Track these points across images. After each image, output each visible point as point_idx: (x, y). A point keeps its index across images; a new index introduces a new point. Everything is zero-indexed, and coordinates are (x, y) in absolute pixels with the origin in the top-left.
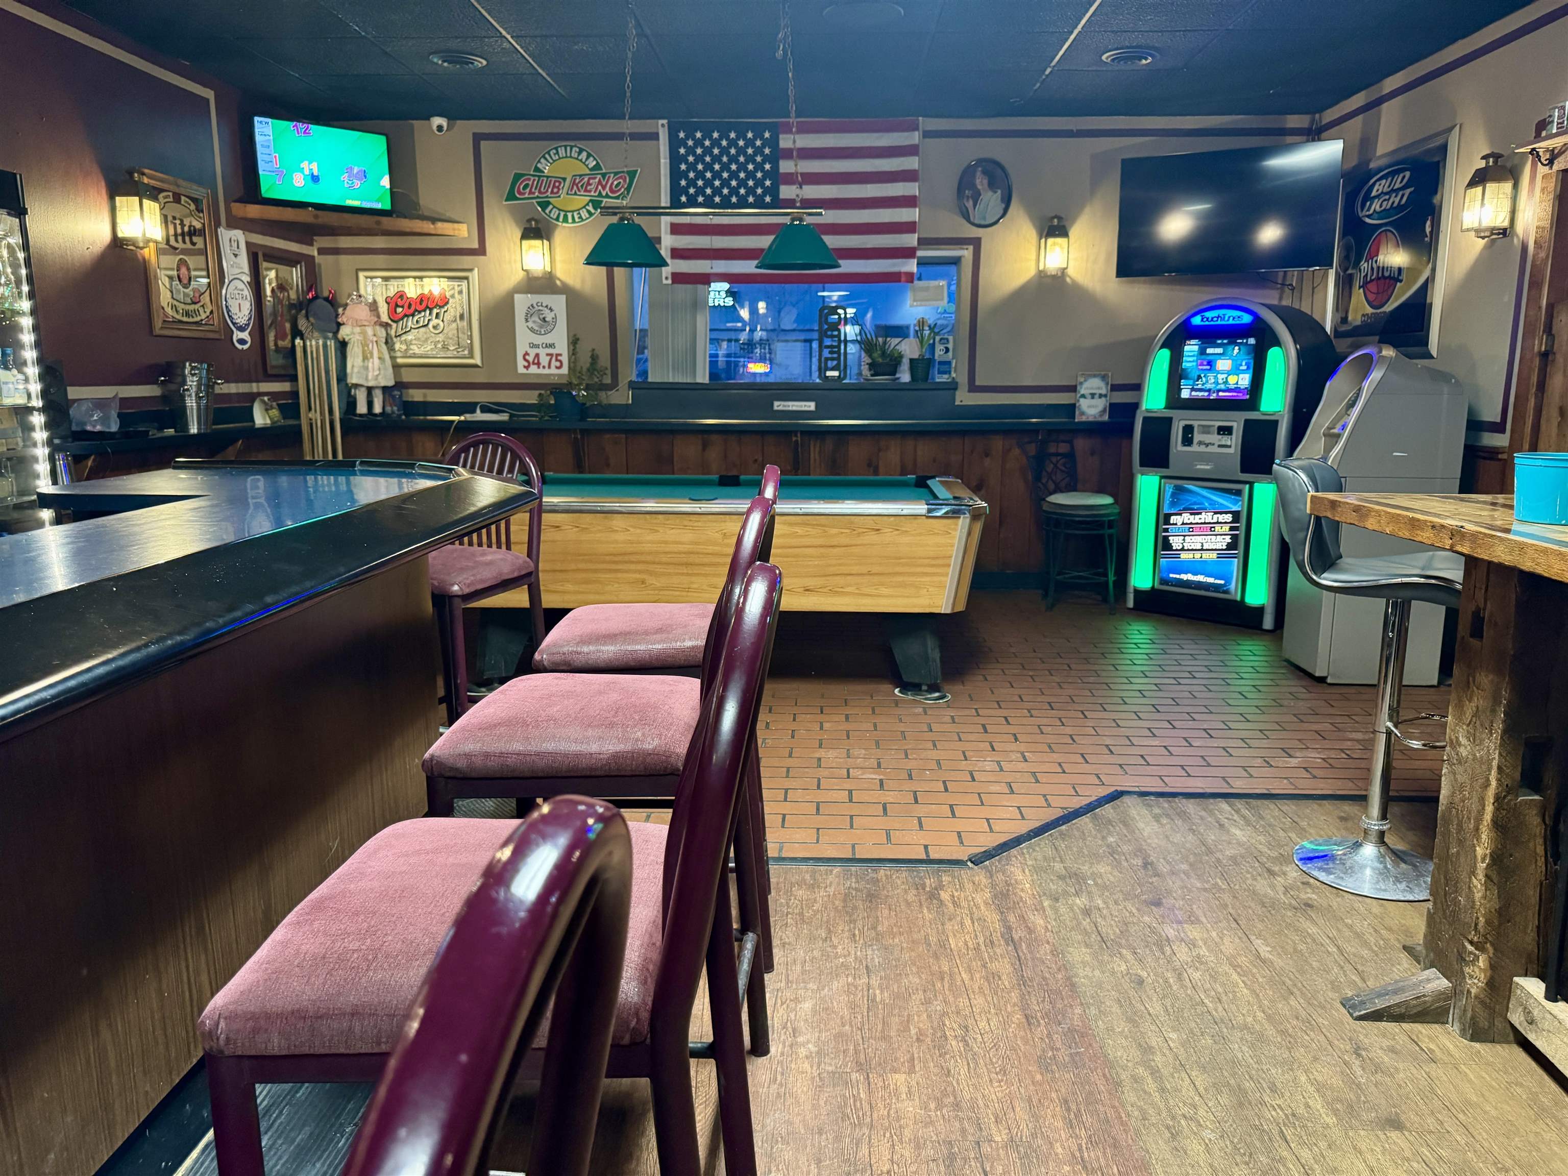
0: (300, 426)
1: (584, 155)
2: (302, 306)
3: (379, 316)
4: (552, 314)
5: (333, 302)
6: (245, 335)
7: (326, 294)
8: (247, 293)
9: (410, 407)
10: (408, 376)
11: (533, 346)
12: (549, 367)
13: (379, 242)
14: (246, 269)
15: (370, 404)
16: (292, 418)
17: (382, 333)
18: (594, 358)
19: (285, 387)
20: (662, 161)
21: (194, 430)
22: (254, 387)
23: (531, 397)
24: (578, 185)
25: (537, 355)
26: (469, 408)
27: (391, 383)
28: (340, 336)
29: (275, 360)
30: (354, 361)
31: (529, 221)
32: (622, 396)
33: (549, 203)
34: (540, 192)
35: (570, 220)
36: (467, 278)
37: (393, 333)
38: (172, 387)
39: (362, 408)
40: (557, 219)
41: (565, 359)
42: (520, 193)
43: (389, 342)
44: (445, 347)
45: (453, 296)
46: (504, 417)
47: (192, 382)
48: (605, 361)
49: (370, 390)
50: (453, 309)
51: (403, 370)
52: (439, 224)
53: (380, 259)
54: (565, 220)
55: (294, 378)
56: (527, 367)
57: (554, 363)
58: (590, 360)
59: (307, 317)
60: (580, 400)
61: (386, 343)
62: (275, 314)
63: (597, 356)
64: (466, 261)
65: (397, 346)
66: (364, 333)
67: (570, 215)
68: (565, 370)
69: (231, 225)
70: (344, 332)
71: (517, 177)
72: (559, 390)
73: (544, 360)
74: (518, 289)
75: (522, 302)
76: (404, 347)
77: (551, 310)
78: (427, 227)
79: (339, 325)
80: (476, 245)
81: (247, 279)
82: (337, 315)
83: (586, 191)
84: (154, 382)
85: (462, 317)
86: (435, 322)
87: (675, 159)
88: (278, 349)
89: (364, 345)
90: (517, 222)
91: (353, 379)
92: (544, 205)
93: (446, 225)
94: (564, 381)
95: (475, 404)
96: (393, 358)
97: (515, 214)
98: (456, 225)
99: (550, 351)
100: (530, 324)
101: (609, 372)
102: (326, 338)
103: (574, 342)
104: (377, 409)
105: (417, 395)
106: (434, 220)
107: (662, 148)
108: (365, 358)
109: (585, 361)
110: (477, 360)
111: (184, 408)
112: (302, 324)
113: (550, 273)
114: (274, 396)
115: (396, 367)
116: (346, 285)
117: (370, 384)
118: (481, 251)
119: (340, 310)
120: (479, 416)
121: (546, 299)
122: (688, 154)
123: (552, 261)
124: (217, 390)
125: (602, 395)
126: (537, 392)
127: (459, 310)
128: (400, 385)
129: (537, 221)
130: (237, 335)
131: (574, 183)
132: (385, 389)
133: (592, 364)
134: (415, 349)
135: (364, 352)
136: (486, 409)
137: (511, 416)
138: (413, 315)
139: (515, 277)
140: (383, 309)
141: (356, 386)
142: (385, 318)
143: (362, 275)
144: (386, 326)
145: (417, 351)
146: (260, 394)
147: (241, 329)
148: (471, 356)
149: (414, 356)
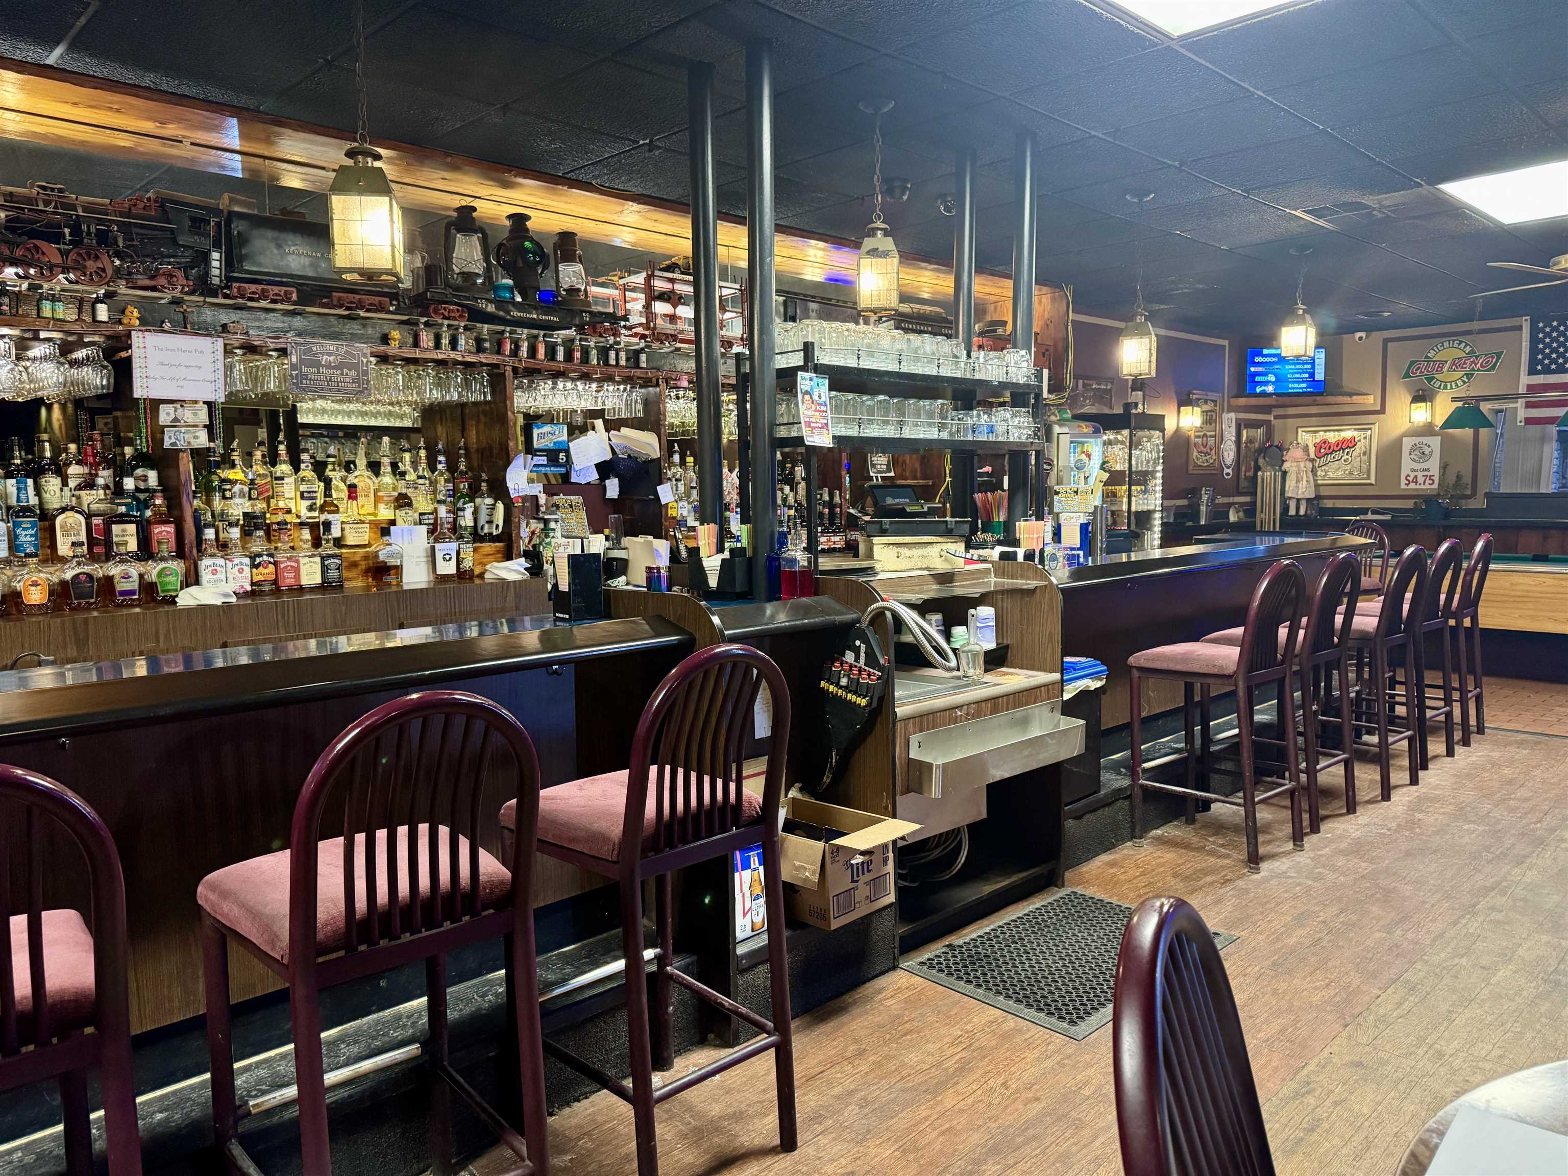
0: (1255, 522)
1: (1463, 344)
2: (1262, 451)
3: (1309, 456)
4: (1430, 449)
5: (1281, 448)
6: (1230, 471)
7: (1276, 443)
8: (1233, 447)
9: (1323, 511)
10: (1324, 492)
11: (1413, 470)
12: (1424, 483)
13: (1314, 410)
14: (1234, 434)
15: (1298, 509)
16: (1250, 517)
17: (1310, 465)
18: (1459, 477)
19: (1247, 499)
20: (1524, 344)
21: (1203, 522)
22: (1231, 500)
23: (1409, 504)
24: (1456, 364)
25: (1416, 477)
26: (1364, 511)
27: (1313, 496)
28: (1283, 469)
29: (1244, 484)
30: (1290, 483)
31: (1418, 391)
32: (1479, 503)
33: (1434, 378)
34: (1428, 371)
35: (1449, 387)
36: (1370, 429)
37: (1317, 465)
38: (1195, 500)
39: (1292, 512)
40: (1439, 388)
41: (1436, 479)
42: (1413, 373)
43: (1314, 471)
44: (1351, 473)
45: (1360, 441)
46: (1388, 517)
47: (1205, 498)
48: (1467, 479)
49: (1298, 500)
50: (1358, 449)
51: (1321, 488)
52: (1355, 397)
53: (1314, 420)
54: (1445, 388)
55: (1255, 494)
56: (1407, 485)
57: (1428, 481)
58: (1455, 478)
59: (1264, 458)
60: (1445, 506)
61: (1312, 471)
62: (1246, 457)
63: (1462, 476)
64: (1371, 418)
65: (1319, 473)
66: (1299, 467)
67: (1449, 385)
68: (1435, 486)
69: (1229, 411)
70: (1286, 466)
71: (1412, 363)
72: (1429, 499)
73: (1421, 479)
74: (1408, 434)
75: (1408, 443)
76: (1323, 474)
77: (1429, 446)
78: (1346, 399)
79: (1283, 461)
80: (1378, 408)
81: (1234, 439)
82: (1282, 456)
83: (1462, 368)
84: (1186, 498)
85: (1365, 453)
86: (1345, 457)
87: (1534, 341)
88: (1246, 477)
89: (1298, 473)
90: (1409, 391)
91: (1289, 494)
92: (1430, 380)
93: (1359, 397)
94: (1435, 493)
95: (1369, 509)
96: (1315, 481)
97: (1408, 386)
98: (1366, 397)
99: (1425, 473)
100: (1412, 457)
101: (1470, 486)
102: (1275, 471)
103: (1444, 467)
104: (1302, 512)
105: (1329, 504)
106: (1351, 395)
107: (1524, 335)
108: (1298, 481)
109: (1452, 479)
110: (1373, 481)
111: (1199, 511)
112: (1261, 462)
113: (1430, 423)
114: (1241, 504)
115: (1317, 486)
116: (1290, 437)
117: (1299, 497)
118: (1382, 411)
119: (1285, 453)
120: (1370, 516)
121: (1425, 440)
122: (1545, 337)
123: (1433, 416)
124: (1217, 501)
125: (1463, 502)
126: (1414, 501)
127: (1363, 449)
128: (1318, 497)
129: (1424, 391)
130: (1226, 471)
131: (1454, 364)
132: (1308, 500)
133: (1456, 482)
134: (1331, 474)
135: (1297, 477)
136: (1375, 512)
137: (1393, 516)
138: (1331, 453)
139: (1405, 426)
140: (1312, 450)
141: (1290, 498)
142: (1312, 456)
143: (1300, 430)
144: (1313, 461)
145: (1332, 476)
146: (1233, 504)
147: (1228, 467)
148: (1368, 478)
149: (1330, 479)
